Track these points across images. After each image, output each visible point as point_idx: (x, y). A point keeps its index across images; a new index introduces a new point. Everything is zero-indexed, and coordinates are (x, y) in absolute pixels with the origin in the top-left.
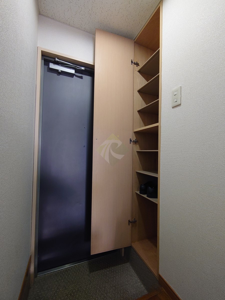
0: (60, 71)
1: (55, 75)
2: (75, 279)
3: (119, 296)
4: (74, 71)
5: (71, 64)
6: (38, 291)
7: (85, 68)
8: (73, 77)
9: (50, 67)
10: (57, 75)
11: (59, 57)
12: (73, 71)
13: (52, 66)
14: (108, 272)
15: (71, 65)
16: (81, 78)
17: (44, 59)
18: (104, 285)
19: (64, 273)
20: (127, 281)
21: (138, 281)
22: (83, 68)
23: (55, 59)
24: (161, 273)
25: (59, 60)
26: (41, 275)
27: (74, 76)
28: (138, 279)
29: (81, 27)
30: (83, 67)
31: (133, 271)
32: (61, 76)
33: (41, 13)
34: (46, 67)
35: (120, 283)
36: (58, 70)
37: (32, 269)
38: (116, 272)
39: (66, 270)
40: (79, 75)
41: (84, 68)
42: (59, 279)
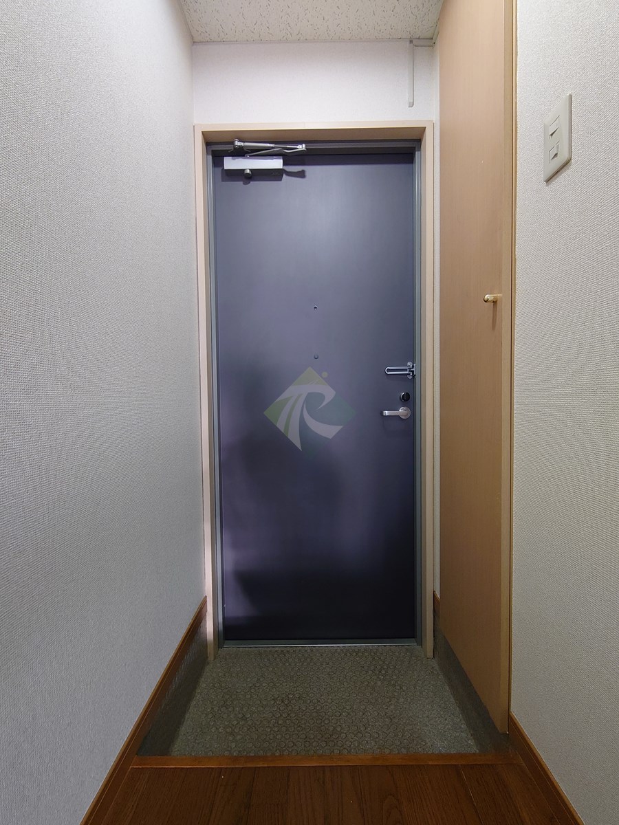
0: (248, 171)
1: (239, 184)
2: (299, 674)
3: (397, 742)
4: (282, 161)
5: (272, 145)
6: (220, 674)
7: (306, 146)
8: (281, 180)
9: (226, 167)
10: (244, 184)
11: (242, 136)
12: (277, 163)
13: (231, 164)
14: (379, 683)
15: (272, 148)
16: (301, 175)
17: (212, 151)
18: (363, 707)
19: (276, 656)
20: (428, 717)
21: (460, 727)
22: (302, 147)
23: (233, 143)
24: (515, 712)
25: (242, 144)
26: (231, 648)
27: (284, 176)
28: (463, 722)
29: (289, 34)
30: (301, 143)
31: (452, 699)
32: (254, 185)
33: (195, 40)
34: (219, 170)
35: (407, 715)
36: (244, 170)
37: (209, 627)
38: (401, 688)
39: (282, 651)
40: (296, 170)
41: (304, 145)
42: (265, 665)
